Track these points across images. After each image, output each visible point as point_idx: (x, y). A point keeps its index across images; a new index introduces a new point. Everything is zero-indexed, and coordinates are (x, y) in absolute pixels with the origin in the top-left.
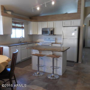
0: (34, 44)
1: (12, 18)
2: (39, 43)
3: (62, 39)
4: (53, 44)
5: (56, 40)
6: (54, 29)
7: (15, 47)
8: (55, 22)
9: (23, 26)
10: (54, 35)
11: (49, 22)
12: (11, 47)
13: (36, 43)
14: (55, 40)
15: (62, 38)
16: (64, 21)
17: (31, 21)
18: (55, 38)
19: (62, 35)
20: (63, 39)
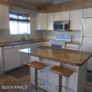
0: (42, 43)
1: (9, 6)
2: (48, 41)
3: (81, 37)
4: (67, 44)
5: (72, 37)
6: (69, 21)
7: (11, 47)
8: (71, 12)
9: (29, 18)
10: (69, 30)
11: (63, 13)
12: (4, 47)
13: (44, 41)
14: (70, 37)
15: (81, 35)
16: (85, 10)
17: (39, 12)
18: (71, 35)
19: (81, 31)
20: (83, 36)
